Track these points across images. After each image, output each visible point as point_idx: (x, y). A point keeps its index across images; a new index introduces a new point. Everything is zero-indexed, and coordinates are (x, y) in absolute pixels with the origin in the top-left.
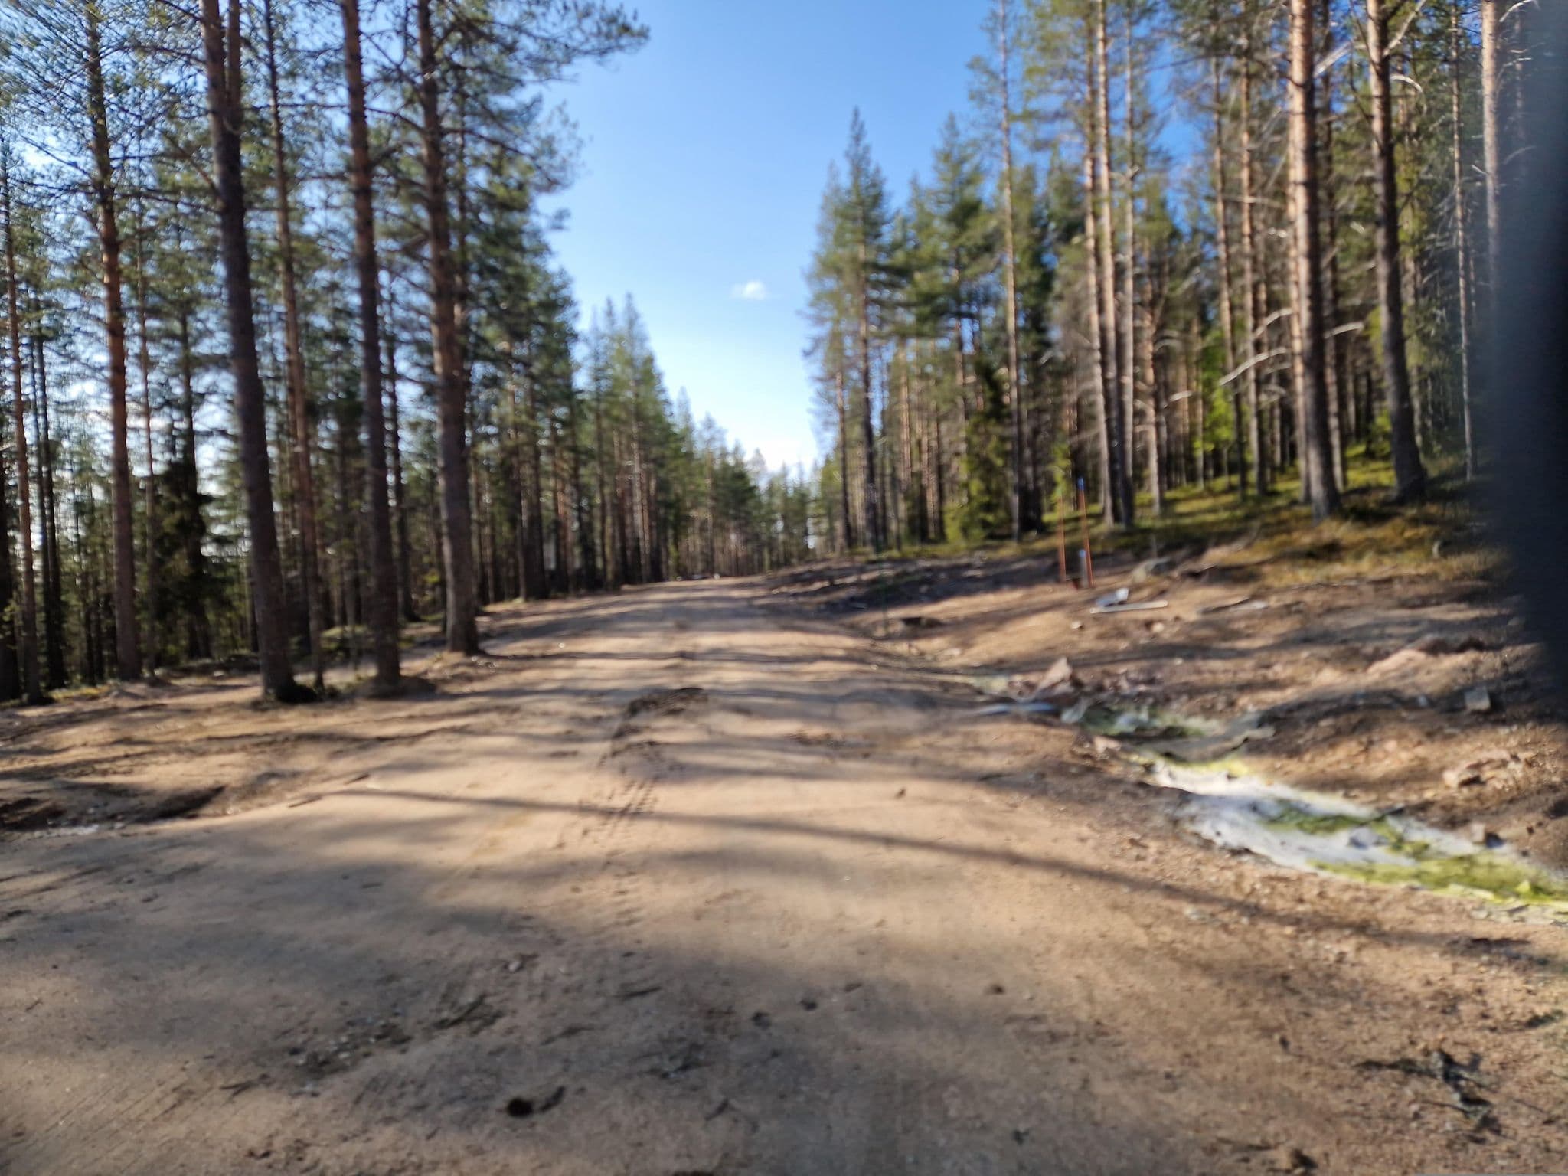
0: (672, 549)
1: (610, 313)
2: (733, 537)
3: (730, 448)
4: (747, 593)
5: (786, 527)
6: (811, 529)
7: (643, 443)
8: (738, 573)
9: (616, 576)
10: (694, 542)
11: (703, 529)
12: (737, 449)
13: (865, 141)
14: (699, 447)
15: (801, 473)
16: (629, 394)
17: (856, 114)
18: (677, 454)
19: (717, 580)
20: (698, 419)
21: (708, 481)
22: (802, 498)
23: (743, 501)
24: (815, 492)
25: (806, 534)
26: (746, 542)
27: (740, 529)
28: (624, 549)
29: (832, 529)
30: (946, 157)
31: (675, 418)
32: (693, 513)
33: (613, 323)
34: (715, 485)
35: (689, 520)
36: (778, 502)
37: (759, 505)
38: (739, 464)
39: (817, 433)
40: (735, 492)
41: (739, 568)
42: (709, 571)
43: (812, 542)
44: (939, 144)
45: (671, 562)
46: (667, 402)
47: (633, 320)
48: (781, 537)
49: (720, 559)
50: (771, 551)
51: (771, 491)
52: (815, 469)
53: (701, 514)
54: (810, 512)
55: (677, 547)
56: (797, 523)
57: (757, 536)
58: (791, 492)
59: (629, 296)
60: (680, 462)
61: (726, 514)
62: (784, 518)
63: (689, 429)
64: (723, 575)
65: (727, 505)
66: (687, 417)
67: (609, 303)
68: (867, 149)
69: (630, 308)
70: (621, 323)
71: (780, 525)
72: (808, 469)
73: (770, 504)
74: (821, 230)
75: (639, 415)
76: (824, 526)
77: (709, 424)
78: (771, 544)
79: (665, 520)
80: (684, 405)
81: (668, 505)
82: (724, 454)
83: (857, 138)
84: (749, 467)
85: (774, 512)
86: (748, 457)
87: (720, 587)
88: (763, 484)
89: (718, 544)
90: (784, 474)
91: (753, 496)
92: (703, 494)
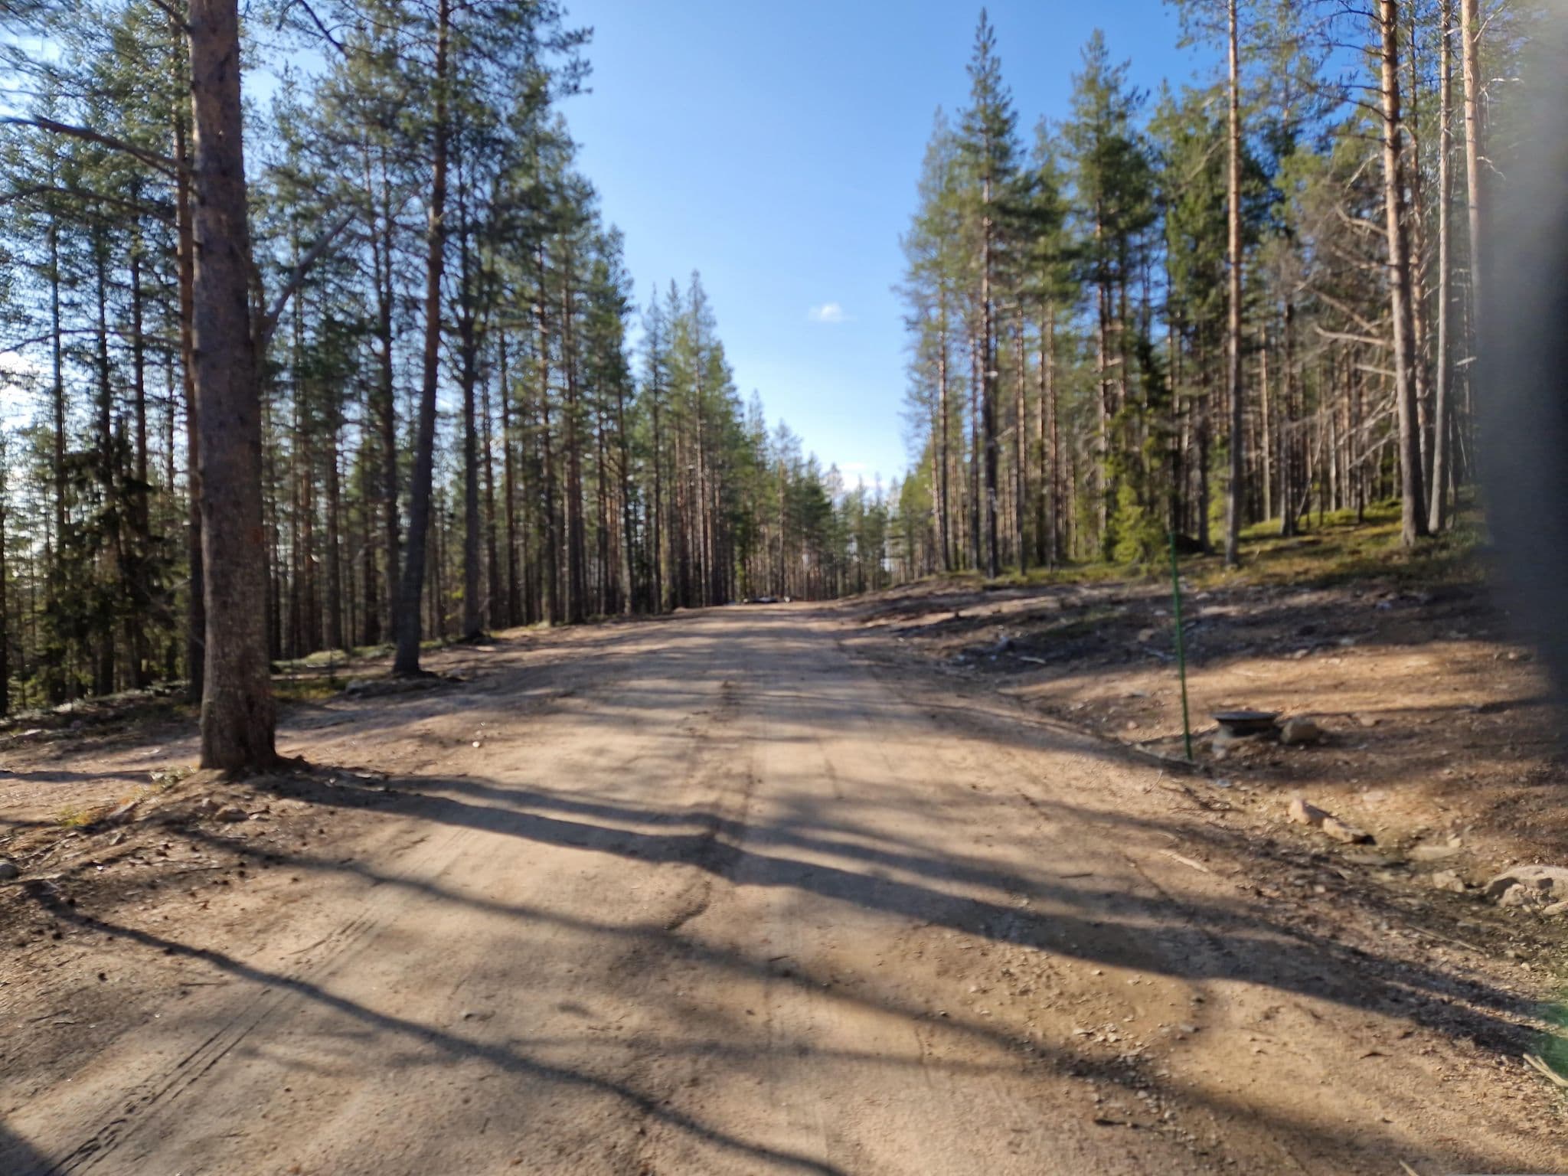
0: (738, 567)
1: (674, 297)
2: (805, 558)
3: (805, 460)
4: (830, 626)
5: (861, 547)
6: (888, 551)
7: (708, 447)
8: (811, 597)
9: (673, 597)
10: (762, 561)
11: (772, 547)
12: (811, 462)
13: (993, 52)
14: (771, 458)
15: (879, 491)
16: (693, 388)
17: (984, 17)
18: (746, 460)
19: (787, 605)
20: (771, 425)
21: (781, 495)
22: (879, 517)
23: (817, 518)
24: (893, 511)
25: (882, 555)
26: (819, 562)
27: (812, 548)
28: (684, 566)
29: (911, 552)
30: (1092, 83)
31: (745, 418)
32: (763, 529)
33: (677, 308)
34: (787, 499)
35: (760, 537)
36: (853, 522)
37: (834, 527)
38: (813, 477)
39: (908, 440)
40: (809, 509)
41: (813, 591)
42: (778, 593)
43: (888, 564)
44: (1081, 69)
45: (738, 583)
46: (737, 402)
47: (699, 301)
48: (856, 559)
49: (790, 581)
50: (844, 574)
51: (847, 507)
52: (894, 488)
53: (772, 531)
54: (887, 533)
55: (744, 565)
56: (873, 544)
57: (830, 558)
58: (866, 513)
59: (696, 274)
60: (749, 469)
61: (799, 532)
62: (859, 538)
63: (760, 437)
64: (793, 599)
65: (800, 523)
66: (760, 423)
67: (673, 285)
68: (996, 61)
69: (696, 287)
70: (686, 308)
71: (853, 547)
72: (886, 485)
73: (845, 524)
74: (923, 189)
75: (703, 412)
76: (902, 548)
77: (783, 433)
78: (844, 566)
79: (733, 535)
80: (757, 409)
81: (735, 518)
82: (797, 466)
83: (985, 49)
84: (823, 482)
85: (849, 532)
86: (825, 469)
87: (794, 615)
88: (838, 501)
89: (789, 563)
90: (861, 491)
91: (828, 514)
92: (774, 509)
